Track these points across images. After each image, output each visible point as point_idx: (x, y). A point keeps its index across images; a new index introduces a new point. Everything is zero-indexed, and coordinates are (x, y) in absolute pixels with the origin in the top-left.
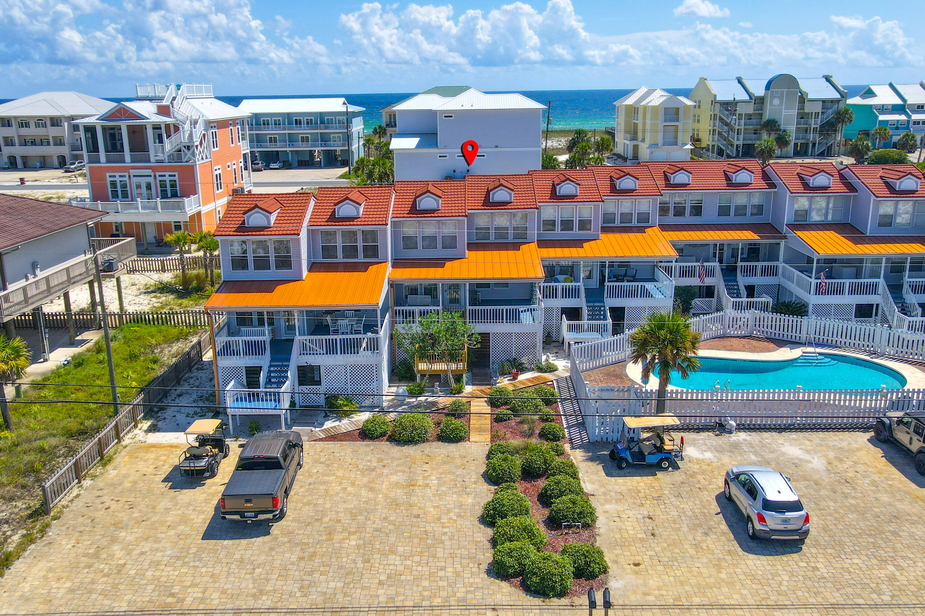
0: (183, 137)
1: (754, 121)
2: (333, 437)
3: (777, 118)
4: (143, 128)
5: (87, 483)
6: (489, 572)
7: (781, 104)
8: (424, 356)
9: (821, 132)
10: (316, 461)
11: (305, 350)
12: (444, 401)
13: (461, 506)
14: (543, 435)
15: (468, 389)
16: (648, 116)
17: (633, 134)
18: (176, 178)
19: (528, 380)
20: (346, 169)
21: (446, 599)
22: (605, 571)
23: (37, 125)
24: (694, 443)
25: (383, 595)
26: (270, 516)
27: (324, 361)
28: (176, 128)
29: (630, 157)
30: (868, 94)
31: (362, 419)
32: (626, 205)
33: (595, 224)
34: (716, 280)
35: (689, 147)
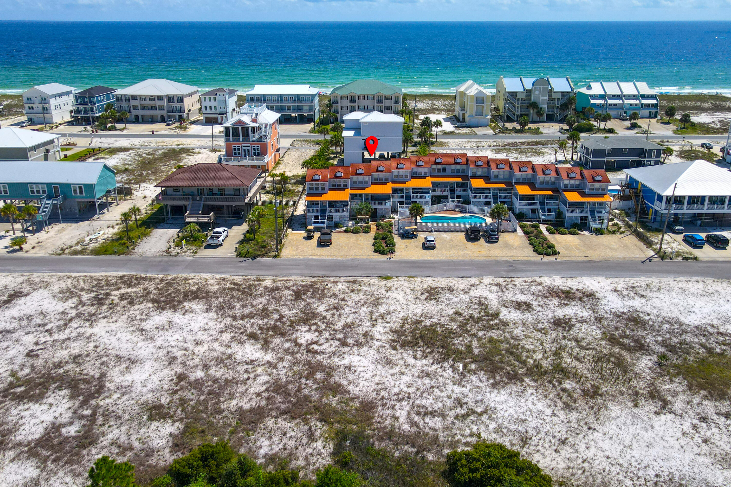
0: (262, 132)
1: (526, 102)
2: (338, 232)
3: (537, 101)
4: (247, 129)
5: (285, 239)
6: (373, 252)
7: (539, 94)
8: (359, 214)
9: (561, 109)
10: (335, 235)
11: (329, 211)
12: (365, 225)
13: (368, 243)
14: (388, 232)
15: (371, 222)
16: (469, 100)
17: (463, 108)
18: (260, 148)
19: (387, 221)
20: (311, 125)
21: (365, 255)
22: (395, 252)
23: (150, 100)
24: (422, 234)
25: (354, 254)
26: (330, 243)
27: (334, 214)
28: (259, 128)
29: (461, 120)
30: (589, 87)
31: (344, 228)
32: (420, 170)
33: (410, 176)
34: (448, 193)
35: (489, 117)
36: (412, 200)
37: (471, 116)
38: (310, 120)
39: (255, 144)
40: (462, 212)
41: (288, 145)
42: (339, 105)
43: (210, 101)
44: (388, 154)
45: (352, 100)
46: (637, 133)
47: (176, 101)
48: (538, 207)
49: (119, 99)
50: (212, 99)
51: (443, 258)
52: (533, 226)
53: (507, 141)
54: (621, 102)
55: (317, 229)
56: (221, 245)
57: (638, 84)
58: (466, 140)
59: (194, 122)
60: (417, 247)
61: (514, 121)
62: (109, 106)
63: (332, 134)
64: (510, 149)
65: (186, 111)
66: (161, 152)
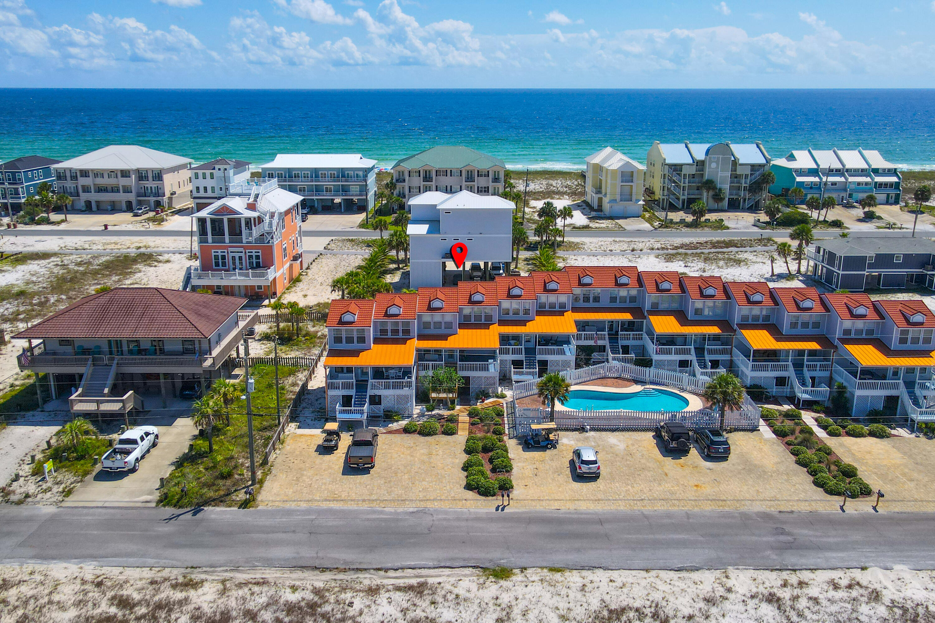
0: (265, 226)
1: (697, 179)
2: (390, 432)
3: (714, 179)
4: (239, 221)
5: (278, 451)
6: (465, 488)
7: (717, 167)
8: (435, 390)
9: (750, 191)
10: (384, 443)
11: (374, 387)
12: (445, 413)
13: (453, 463)
14: (494, 432)
15: (458, 407)
16: (609, 176)
17: (599, 190)
18: (260, 254)
19: (490, 403)
20: (363, 216)
21: (447, 497)
22: (512, 487)
23: (110, 176)
24: (567, 437)
25: (421, 495)
26: (370, 466)
27: (383, 392)
28: (260, 220)
29: (596, 207)
30: (791, 158)
31: (404, 423)
32: (552, 298)
33: (533, 312)
34: (605, 342)
35: (641, 202)
36: (539, 357)
37: (613, 201)
38: (361, 208)
39: (252, 248)
40: (637, 382)
41: (321, 249)
42: (406, 185)
43: (204, 178)
44: (486, 264)
45: (427, 178)
46: (879, 228)
47: (150, 178)
48: (790, 373)
49: (61, 176)
50: (208, 176)
51: (622, 507)
52: (787, 415)
53: (678, 241)
54: (842, 179)
55: (347, 426)
56: (133, 470)
57: (866, 153)
58: (610, 239)
59: (180, 212)
60: (558, 472)
61: (679, 210)
62: (45, 187)
63: (392, 229)
64: (686, 254)
65: (168, 194)
66: (104, 259)
